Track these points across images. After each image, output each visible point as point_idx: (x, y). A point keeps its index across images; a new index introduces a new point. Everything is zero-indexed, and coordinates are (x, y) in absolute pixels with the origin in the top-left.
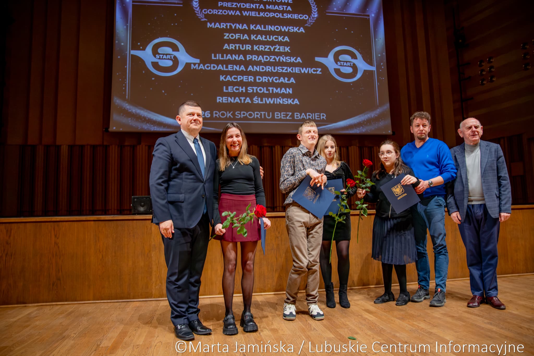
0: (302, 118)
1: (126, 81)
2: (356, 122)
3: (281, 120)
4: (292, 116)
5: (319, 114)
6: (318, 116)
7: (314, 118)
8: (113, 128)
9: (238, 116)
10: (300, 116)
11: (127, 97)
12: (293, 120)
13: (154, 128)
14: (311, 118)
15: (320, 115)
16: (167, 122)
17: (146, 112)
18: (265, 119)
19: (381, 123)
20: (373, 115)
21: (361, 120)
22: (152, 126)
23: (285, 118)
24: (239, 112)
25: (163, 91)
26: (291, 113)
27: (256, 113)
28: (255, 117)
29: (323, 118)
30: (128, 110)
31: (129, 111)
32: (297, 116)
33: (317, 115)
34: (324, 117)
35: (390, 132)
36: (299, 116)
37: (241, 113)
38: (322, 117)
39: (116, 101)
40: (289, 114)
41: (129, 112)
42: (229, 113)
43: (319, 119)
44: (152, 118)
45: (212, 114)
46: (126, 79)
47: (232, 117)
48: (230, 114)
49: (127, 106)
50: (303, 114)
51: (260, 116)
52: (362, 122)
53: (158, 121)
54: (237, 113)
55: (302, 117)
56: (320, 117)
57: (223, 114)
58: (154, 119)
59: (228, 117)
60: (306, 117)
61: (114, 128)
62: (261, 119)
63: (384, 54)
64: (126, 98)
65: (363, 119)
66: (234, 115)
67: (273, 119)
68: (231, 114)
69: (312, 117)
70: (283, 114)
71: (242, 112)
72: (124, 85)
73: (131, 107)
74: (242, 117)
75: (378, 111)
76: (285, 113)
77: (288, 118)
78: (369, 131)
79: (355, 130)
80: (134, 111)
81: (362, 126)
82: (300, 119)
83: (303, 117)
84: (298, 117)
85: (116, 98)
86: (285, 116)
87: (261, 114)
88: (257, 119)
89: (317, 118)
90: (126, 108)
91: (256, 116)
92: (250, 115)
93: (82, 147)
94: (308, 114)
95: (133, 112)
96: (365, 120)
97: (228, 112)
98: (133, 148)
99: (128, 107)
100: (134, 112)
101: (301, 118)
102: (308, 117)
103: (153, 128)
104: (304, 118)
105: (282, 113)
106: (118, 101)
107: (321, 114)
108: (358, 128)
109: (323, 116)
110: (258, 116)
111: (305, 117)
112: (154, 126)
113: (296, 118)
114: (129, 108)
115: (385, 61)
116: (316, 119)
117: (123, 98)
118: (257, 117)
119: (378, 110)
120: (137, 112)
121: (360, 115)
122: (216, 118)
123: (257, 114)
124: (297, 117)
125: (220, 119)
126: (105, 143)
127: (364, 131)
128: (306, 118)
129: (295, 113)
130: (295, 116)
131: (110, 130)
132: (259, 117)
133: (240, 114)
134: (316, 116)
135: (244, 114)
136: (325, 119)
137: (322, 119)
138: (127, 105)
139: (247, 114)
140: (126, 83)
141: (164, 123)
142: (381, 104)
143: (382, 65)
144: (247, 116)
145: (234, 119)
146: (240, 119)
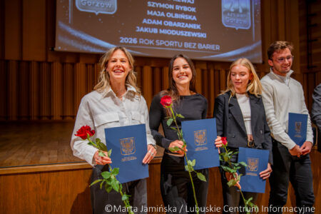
3: (188, 48)
4: (197, 46)
5: (215, 45)
7: (211, 49)
8: (58, 48)
9: (158, 44)
12: (197, 49)
17: (86, 36)
18: (177, 47)
19: (255, 55)
20: (250, 49)
22: (91, 48)
24: (159, 41)
26: (195, 44)
27: (171, 42)
28: (170, 46)
30: (71, 34)
35: (261, 61)
36: (201, 46)
38: (217, 48)
39: (61, 25)
44: (91, 41)
45: (138, 40)
48: (152, 42)
49: (70, 30)
50: (204, 45)
53: (95, 44)
54: (157, 41)
56: (215, 48)
57: (147, 42)
59: (150, 44)
61: (60, 48)
62: (174, 47)
64: (69, 23)
67: (183, 47)
72: (67, 11)
73: (74, 31)
74: (161, 45)
75: (254, 46)
76: (192, 43)
77: (193, 47)
80: (76, 34)
82: (202, 49)
83: (204, 47)
85: (60, 23)
86: (191, 45)
87: (175, 43)
88: (172, 47)
91: (171, 44)
92: (167, 43)
93: (29, 63)
94: (207, 45)
95: (75, 36)
97: (150, 40)
98: (73, 65)
102: (207, 47)
103: (92, 50)
105: (190, 43)
107: (217, 46)
110: (173, 45)
112: (93, 48)
113: (199, 48)
114: (72, 31)
116: (213, 49)
117: (66, 22)
120: (79, 36)
121: (243, 48)
122: (141, 45)
125: (144, 45)
126: (49, 60)
129: (199, 44)
130: (199, 46)
131: (55, 49)
134: (213, 47)
135: (162, 42)
136: (219, 49)
139: (164, 43)
142: (256, 41)
145: (155, 46)
146: (159, 46)
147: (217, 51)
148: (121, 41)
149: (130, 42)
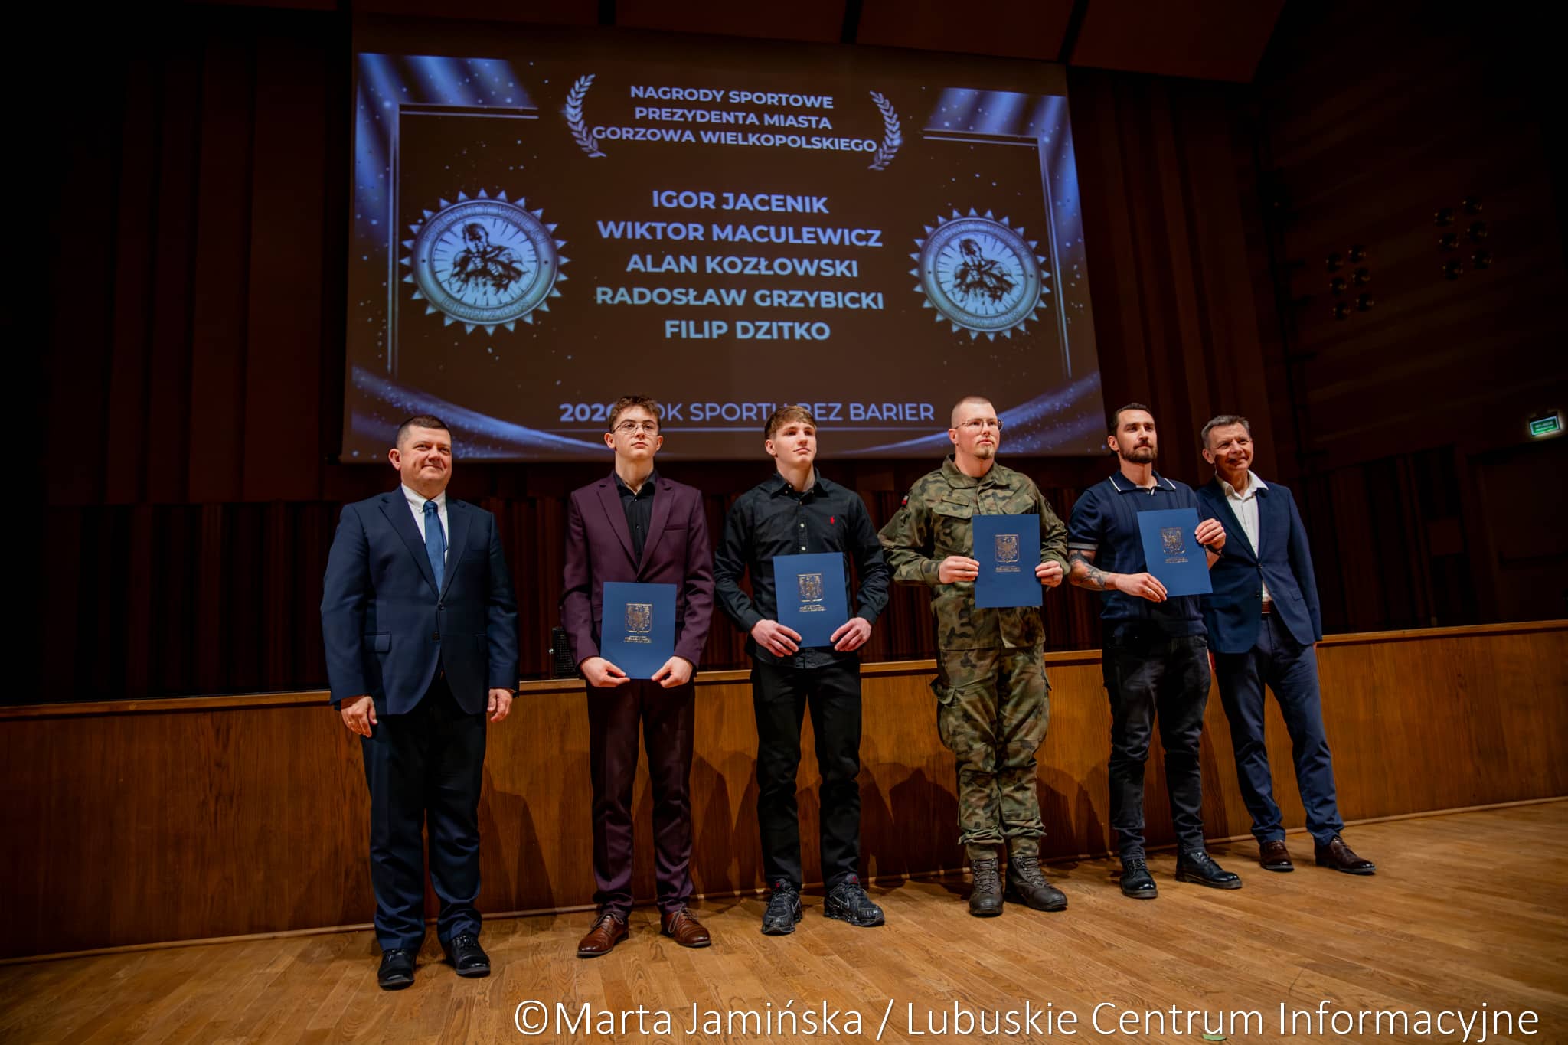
0: (871, 418)
1: (386, 324)
2: (1014, 425)
4: (844, 412)
5: (914, 405)
6: (914, 412)
7: (901, 417)
8: (351, 454)
9: (698, 416)
10: (866, 411)
11: (389, 367)
12: (847, 421)
13: (467, 453)
14: (895, 418)
15: (917, 409)
16: (501, 435)
17: (444, 407)
19: (1079, 425)
20: (1057, 404)
21: (1026, 419)
22: (461, 445)
23: (825, 419)
24: (700, 405)
25: (490, 350)
26: (839, 406)
27: (744, 405)
28: (745, 418)
29: (926, 417)
30: (392, 404)
31: (395, 405)
32: (857, 412)
33: (910, 409)
34: (929, 414)
36: (861, 411)
37: (704, 407)
38: (922, 414)
39: (360, 378)
40: (834, 408)
41: (397, 408)
42: (672, 409)
43: (916, 419)
44: (460, 423)
46: (387, 318)
47: (681, 418)
48: (675, 412)
49: (391, 392)
50: (873, 406)
51: (756, 415)
52: (1030, 424)
53: (476, 431)
54: (695, 408)
55: (870, 414)
56: (918, 415)
58: (467, 426)
59: (670, 418)
60: (882, 414)
61: (355, 453)
63: (1079, 240)
64: (387, 369)
65: (1033, 416)
66: (686, 411)
68: (678, 411)
69: (897, 415)
70: (819, 408)
71: (708, 406)
72: (380, 334)
73: (402, 395)
74: (708, 418)
75: (1072, 393)
76: (824, 405)
77: (832, 418)
78: (1050, 448)
79: (1013, 445)
80: (409, 404)
81: (1032, 435)
82: (865, 420)
83: (873, 415)
84: (859, 415)
85: (358, 371)
86: (823, 412)
87: (760, 409)
88: (749, 422)
89: (911, 415)
90: (387, 398)
91: (745, 414)
92: (731, 412)
93: (262, 508)
94: (885, 406)
95: (407, 409)
96: (1039, 417)
97: (669, 406)
99: (392, 395)
100: (410, 409)
101: (868, 418)
102: (885, 414)
103: (464, 451)
104: (877, 418)
105: (816, 405)
106: (363, 379)
107: (922, 406)
108: (1020, 441)
109: (927, 410)
110: (752, 414)
111: (877, 414)
112: (465, 447)
113: (853, 418)
114: (395, 397)
115: (1083, 258)
116: (908, 418)
117: (377, 369)
118: (749, 418)
119: (1071, 390)
120: (419, 408)
121: (1026, 405)
123: (749, 410)
124: (857, 415)
126: (328, 497)
127: (1035, 446)
128: (880, 418)
129: (852, 406)
130: (852, 412)
131: (343, 458)
132: (755, 418)
133: (703, 410)
134: (908, 412)
135: (713, 410)
136: (932, 418)
137: (922, 418)
138: (389, 388)
139: (720, 410)
140: (385, 327)
141: (495, 436)
142: (1079, 375)
143: (1076, 272)
144: (720, 413)
145: (688, 423)
146: (703, 423)
147: (920, 423)
148: (565, 418)
149: (596, 418)
